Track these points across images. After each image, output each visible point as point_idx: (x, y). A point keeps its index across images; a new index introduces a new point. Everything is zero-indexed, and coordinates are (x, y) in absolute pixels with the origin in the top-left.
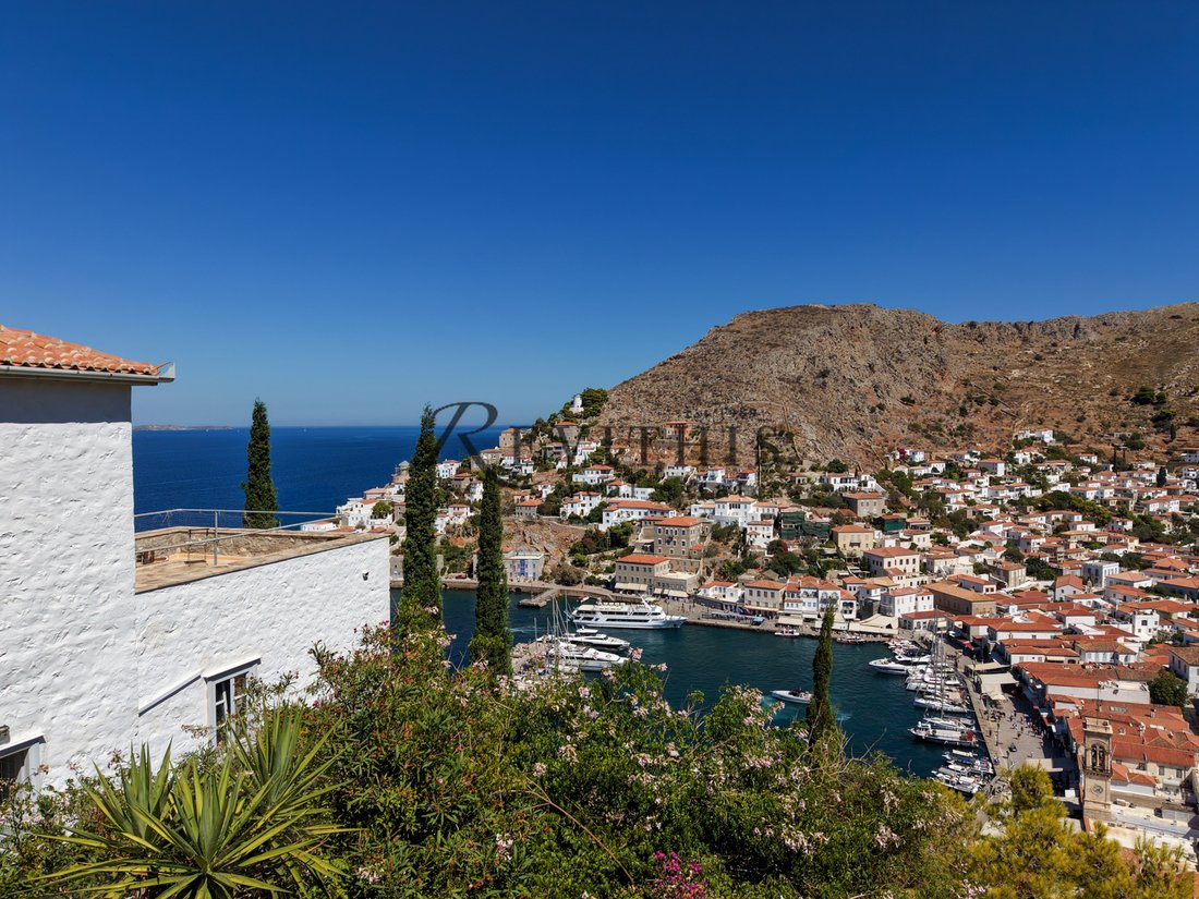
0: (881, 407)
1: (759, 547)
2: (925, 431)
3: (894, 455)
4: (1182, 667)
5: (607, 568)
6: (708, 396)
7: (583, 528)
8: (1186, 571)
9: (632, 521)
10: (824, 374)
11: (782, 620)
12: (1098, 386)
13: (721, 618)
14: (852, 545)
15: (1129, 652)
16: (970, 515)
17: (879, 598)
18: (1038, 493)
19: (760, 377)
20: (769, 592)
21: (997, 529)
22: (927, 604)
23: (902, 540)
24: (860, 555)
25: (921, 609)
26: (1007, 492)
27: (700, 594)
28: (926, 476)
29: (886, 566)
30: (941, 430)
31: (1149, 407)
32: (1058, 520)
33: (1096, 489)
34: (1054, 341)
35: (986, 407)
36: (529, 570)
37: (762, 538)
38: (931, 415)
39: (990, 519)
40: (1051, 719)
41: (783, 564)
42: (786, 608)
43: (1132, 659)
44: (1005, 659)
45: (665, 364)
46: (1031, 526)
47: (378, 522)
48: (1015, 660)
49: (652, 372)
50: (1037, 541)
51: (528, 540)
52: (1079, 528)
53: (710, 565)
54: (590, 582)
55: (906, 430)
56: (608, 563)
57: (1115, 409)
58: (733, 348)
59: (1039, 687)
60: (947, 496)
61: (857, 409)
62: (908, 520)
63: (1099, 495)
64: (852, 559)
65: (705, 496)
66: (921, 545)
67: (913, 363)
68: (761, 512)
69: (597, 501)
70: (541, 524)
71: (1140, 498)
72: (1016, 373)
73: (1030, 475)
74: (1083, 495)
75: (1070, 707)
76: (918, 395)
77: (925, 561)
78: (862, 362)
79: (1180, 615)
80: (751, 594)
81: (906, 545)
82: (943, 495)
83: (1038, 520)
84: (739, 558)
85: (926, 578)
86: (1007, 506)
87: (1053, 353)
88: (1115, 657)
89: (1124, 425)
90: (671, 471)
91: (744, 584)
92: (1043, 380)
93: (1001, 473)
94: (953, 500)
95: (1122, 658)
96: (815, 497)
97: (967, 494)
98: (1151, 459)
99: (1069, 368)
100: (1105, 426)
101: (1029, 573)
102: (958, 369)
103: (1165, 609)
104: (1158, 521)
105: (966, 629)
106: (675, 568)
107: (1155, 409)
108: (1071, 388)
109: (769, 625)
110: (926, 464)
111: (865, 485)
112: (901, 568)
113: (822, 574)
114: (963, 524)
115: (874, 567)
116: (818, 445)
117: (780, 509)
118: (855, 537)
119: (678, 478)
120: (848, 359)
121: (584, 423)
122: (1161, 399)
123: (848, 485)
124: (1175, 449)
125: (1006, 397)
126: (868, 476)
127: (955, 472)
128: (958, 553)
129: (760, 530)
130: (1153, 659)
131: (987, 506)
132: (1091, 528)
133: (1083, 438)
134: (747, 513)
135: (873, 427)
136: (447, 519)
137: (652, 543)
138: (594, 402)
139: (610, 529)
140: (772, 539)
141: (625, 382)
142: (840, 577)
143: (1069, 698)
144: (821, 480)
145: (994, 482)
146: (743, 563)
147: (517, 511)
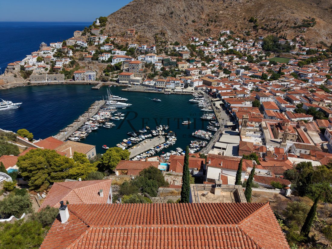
0: (187, 24)
1: (158, 69)
2: (198, 31)
3: (191, 39)
4: (259, 98)
5: (116, 76)
6: (139, 20)
7: (106, 64)
8: (258, 71)
9: (121, 62)
10: (172, 13)
11: (166, 90)
12: (241, 17)
13: (150, 90)
14: (182, 67)
15: (247, 94)
16: (210, 57)
17: (190, 82)
18: (226, 49)
19: (154, 14)
20: (162, 82)
21: (217, 61)
22: (201, 83)
23: (194, 65)
24: (184, 70)
25: (200, 85)
26: (219, 50)
27: (143, 83)
28: (199, 45)
29: (191, 73)
30: (202, 31)
31: (253, 23)
32: (230, 57)
33: (239, 48)
34: (231, 2)
35: (213, 23)
36: (92, 78)
37: (159, 67)
38: (200, 26)
39: (214, 58)
40: (231, 112)
41: (165, 74)
42: (167, 86)
43: (248, 96)
44: (220, 97)
45: (124, 8)
46: (225, 59)
47: (39, 63)
48: (223, 98)
49: (120, 11)
50: (226, 64)
51: (90, 68)
52: (235, 59)
53: (145, 75)
54: (111, 81)
55: (193, 31)
56: (115, 75)
57: (244, 24)
58: (145, 3)
59: (229, 104)
60: (205, 51)
61: (181, 25)
62: (195, 59)
63: (240, 50)
64: (182, 71)
65: (142, 54)
66: (199, 66)
67: (195, 9)
68: (158, 58)
69: (109, 55)
70: (93, 63)
71: (249, 50)
72: (221, 12)
73: (224, 44)
74: (236, 50)
75: (236, 109)
76: (196, 20)
77: (200, 71)
78: (182, 9)
79: (257, 83)
80: (158, 83)
81: (195, 67)
82: (203, 51)
83: (226, 58)
84: (153, 73)
85: (200, 76)
86: (219, 53)
87: (231, 6)
88: (244, 95)
89: (246, 29)
90: (131, 45)
91: (155, 80)
92: (228, 14)
93: (217, 44)
94: (206, 53)
95: (246, 95)
96: (172, 53)
97: (209, 51)
98: (252, 38)
99: (234, 11)
100: (242, 29)
101: (224, 73)
102: (207, 11)
103: (254, 82)
104: (252, 57)
105: (211, 90)
106: (136, 76)
107: (254, 24)
108: (234, 17)
109: (163, 91)
110: (199, 42)
111: (184, 49)
112: (194, 73)
113: (175, 76)
114: (209, 60)
115: (188, 73)
116: (171, 37)
117: (163, 57)
118: (183, 65)
119: (133, 48)
120: (178, 8)
121: (101, 29)
122: (256, 21)
123: (180, 49)
124: (257, 35)
125: (218, 20)
126: (185, 46)
127: (206, 44)
128: (208, 68)
129: (158, 64)
130: (252, 96)
131: (214, 54)
132: (238, 59)
133: (236, 32)
134: (154, 59)
135: (185, 30)
136: (63, 62)
137: (128, 69)
138: (103, 21)
139: (115, 64)
140: (162, 67)
141: (112, 14)
142: (179, 77)
143: (235, 107)
144: (173, 48)
145: (216, 46)
146: (154, 74)
147: (85, 59)
